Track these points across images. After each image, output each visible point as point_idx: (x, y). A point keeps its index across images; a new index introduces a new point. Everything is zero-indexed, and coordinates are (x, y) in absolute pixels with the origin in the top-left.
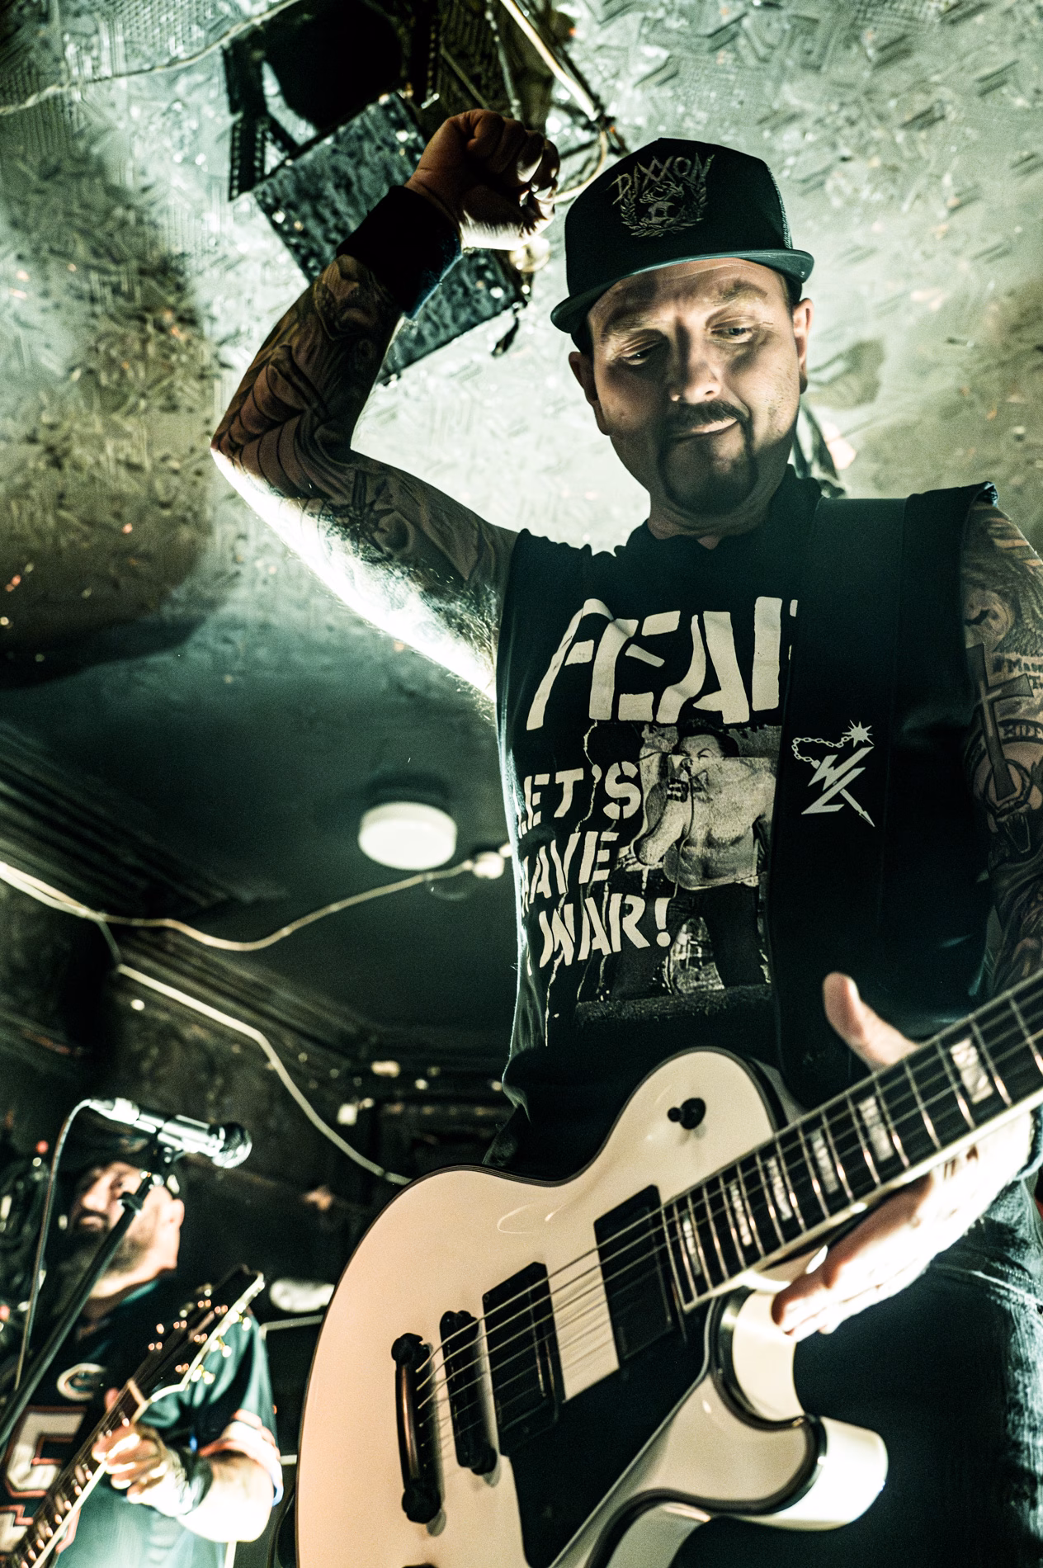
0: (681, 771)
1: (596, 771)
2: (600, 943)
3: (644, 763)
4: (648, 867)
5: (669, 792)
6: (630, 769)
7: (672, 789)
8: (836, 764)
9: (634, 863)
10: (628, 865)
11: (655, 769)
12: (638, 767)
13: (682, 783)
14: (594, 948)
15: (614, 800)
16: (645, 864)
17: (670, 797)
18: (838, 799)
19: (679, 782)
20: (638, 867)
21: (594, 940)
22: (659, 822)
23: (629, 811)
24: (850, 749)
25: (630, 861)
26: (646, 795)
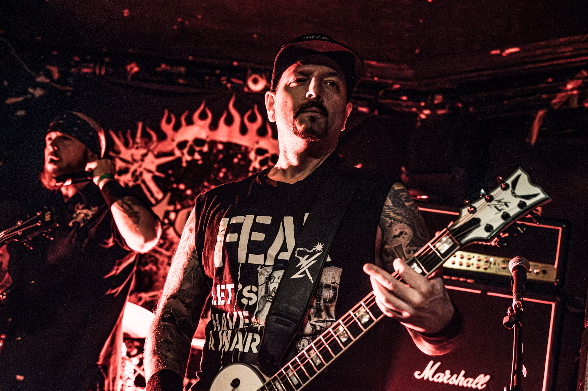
0: (272, 293)
1: (240, 286)
2: (240, 347)
3: (260, 288)
4: (260, 326)
5: (267, 299)
6: (254, 289)
7: (269, 298)
8: (307, 259)
9: (257, 324)
10: (254, 325)
11: (264, 290)
12: (258, 288)
13: (272, 297)
14: (236, 348)
15: (246, 298)
16: (260, 325)
17: (268, 301)
18: (304, 272)
19: (272, 296)
20: (258, 325)
21: (237, 345)
22: (263, 309)
23: (251, 303)
24: (314, 253)
25: (255, 324)
26: (259, 299)
